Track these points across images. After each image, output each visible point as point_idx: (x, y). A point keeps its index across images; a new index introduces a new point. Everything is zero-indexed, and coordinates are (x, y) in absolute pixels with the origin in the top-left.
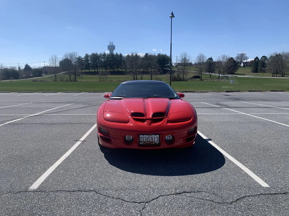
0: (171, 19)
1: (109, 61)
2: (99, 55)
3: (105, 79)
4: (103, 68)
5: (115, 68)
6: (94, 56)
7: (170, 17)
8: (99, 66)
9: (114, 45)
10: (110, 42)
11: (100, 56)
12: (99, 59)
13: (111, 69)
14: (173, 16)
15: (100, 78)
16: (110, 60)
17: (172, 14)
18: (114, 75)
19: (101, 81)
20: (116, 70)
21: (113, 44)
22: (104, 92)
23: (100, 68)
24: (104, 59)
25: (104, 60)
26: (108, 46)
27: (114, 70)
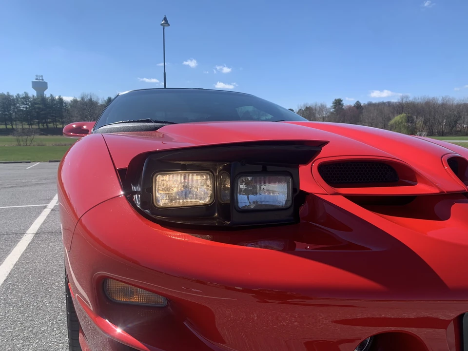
0: (164, 28)
1: (37, 110)
2: (15, 97)
3: (28, 143)
4: (24, 123)
5: (50, 123)
6: (4, 99)
7: (162, 25)
8: (16, 118)
9: (45, 81)
10: (37, 76)
11: (17, 100)
12: (15, 105)
13: (41, 125)
14: (166, 23)
15: (18, 141)
16: (39, 108)
17: (165, 19)
18: (46, 135)
19: (20, 145)
20: (51, 125)
21: (42, 80)
22: (30, 162)
23: (18, 122)
24: (26, 105)
25: (26, 108)
26: (33, 82)
27: (47, 126)
